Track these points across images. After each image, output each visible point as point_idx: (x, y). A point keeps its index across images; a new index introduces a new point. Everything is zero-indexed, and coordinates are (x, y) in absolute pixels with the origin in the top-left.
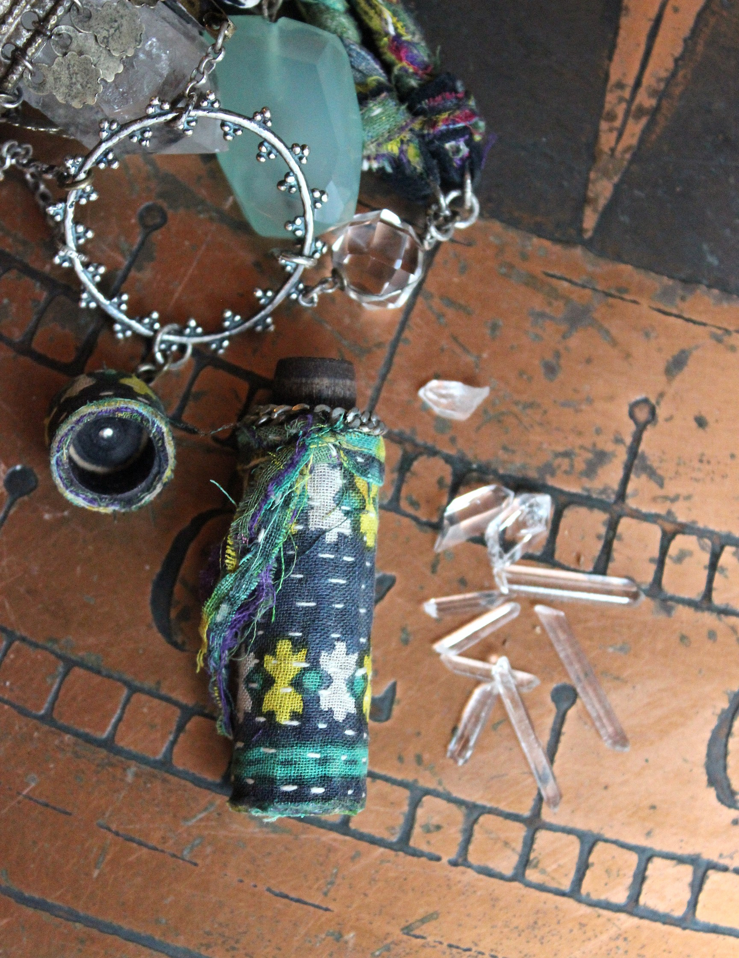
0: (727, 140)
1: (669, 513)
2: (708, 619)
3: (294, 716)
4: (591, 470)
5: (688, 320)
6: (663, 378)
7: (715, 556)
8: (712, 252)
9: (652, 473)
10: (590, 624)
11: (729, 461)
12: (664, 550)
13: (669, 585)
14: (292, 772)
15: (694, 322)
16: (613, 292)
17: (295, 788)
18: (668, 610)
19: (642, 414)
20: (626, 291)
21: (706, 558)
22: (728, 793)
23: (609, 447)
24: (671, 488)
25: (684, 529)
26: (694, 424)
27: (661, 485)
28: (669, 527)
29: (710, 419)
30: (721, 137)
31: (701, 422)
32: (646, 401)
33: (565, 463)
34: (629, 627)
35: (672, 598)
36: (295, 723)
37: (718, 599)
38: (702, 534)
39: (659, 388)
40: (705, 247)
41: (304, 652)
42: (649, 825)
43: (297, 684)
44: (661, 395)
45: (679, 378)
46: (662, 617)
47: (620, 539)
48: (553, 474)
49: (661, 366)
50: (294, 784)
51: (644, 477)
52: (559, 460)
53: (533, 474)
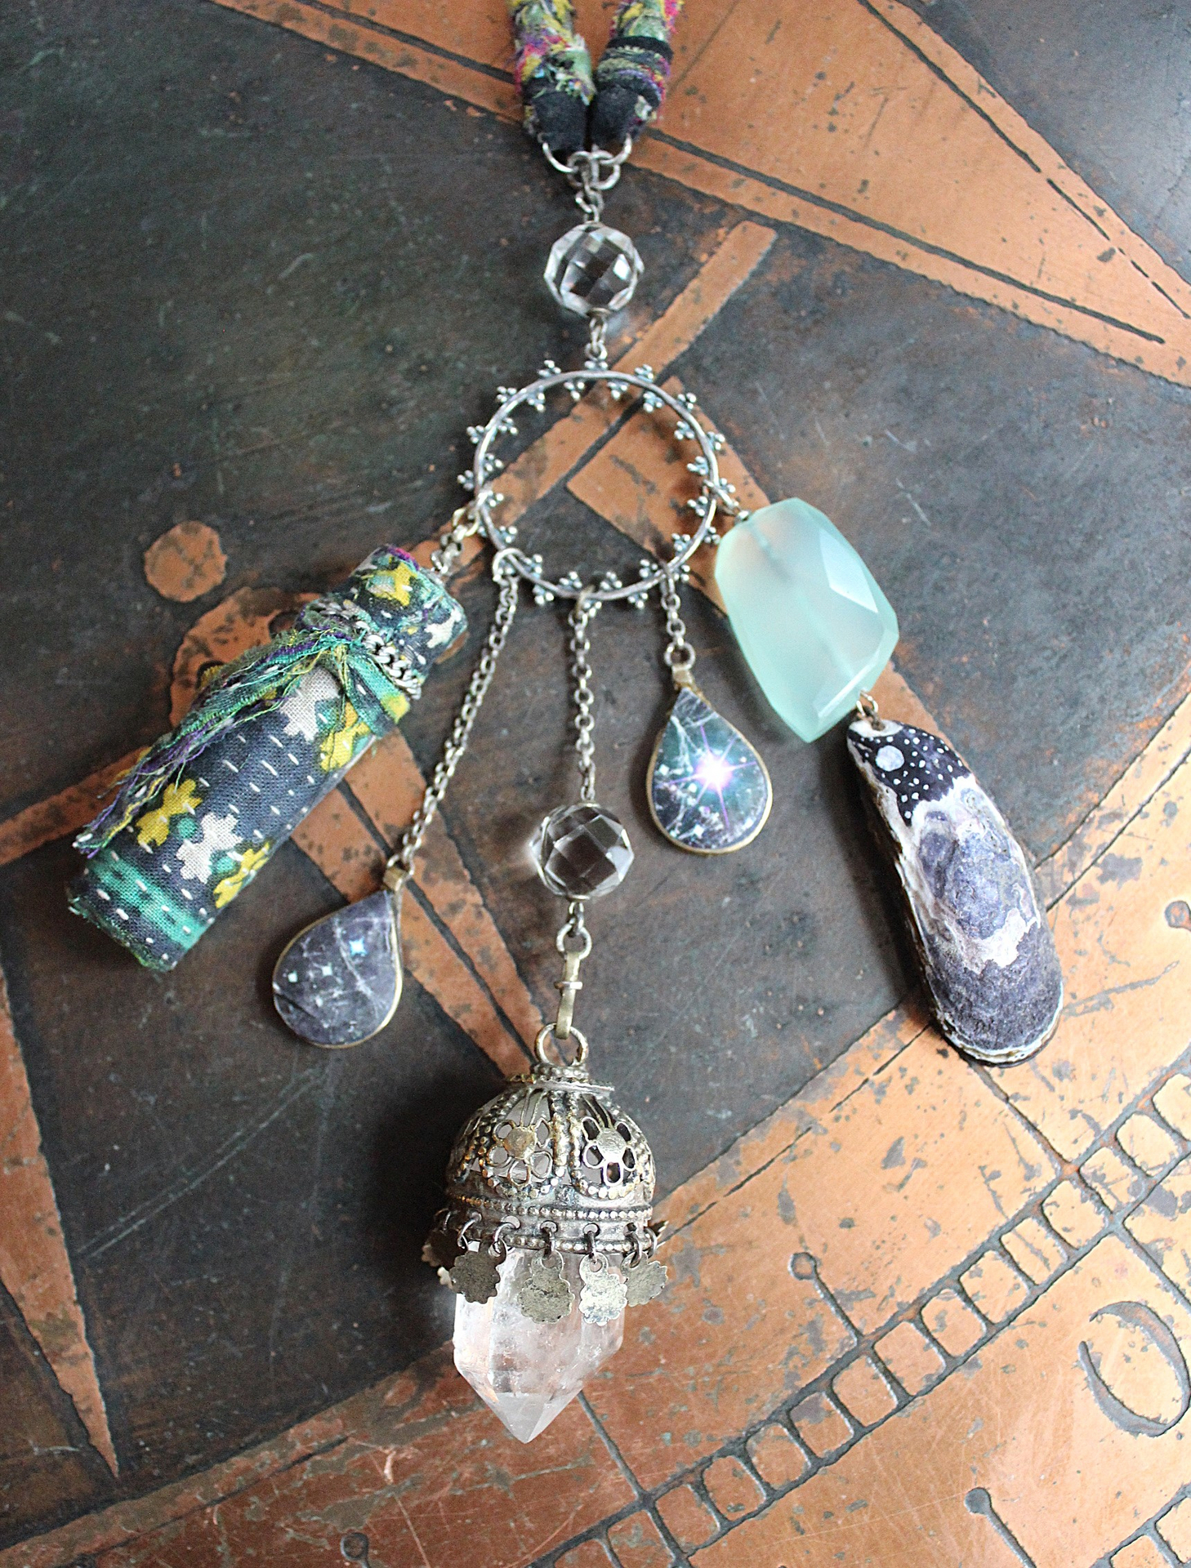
0: (637, 1028)
1: (899, 1304)
2: (1005, 1336)
3: (153, 844)
4: (818, 1343)
5: (758, 1172)
6: (790, 1228)
7: (962, 1292)
8: (719, 1111)
9: (856, 1295)
10: (938, 1437)
11: (895, 1224)
12: (927, 1332)
13: (957, 1351)
14: (116, 885)
15: (764, 1168)
16: (690, 1217)
17: (108, 898)
18: (975, 1364)
19: (806, 1266)
20: (697, 1205)
21: (958, 1300)
22: (1152, 1424)
23: (810, 1315)
24: (882, 1288)
25: (920, 1304)
26: (845, 1230)
27: (874, 1296)
28: (911, 1313)
29: (851, 1214)
30: (632, 1032)
31: (848, 1224)
32: (796, 1256)
33: (796, 1361)
34: (963, 1407)
35: (968, 1355)
36: (149, 850)
37: (997, 1317)
38: (936, 1290)
39: (795, 1238)
40: (710, 1113)
41: (199, 801)
42: (1130, 1508)
43: (174, 821)
44: (801, 1240)
45: (798, 1215)
46: (976, 1372)
47: (890, 1361)
48: (798, 1377)
49: (777, 1221)
50: (110, 894)
51: (857, 1305)
52: (791, 1364)
53: (786, 1393)
